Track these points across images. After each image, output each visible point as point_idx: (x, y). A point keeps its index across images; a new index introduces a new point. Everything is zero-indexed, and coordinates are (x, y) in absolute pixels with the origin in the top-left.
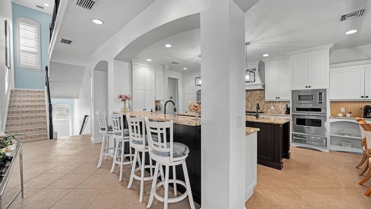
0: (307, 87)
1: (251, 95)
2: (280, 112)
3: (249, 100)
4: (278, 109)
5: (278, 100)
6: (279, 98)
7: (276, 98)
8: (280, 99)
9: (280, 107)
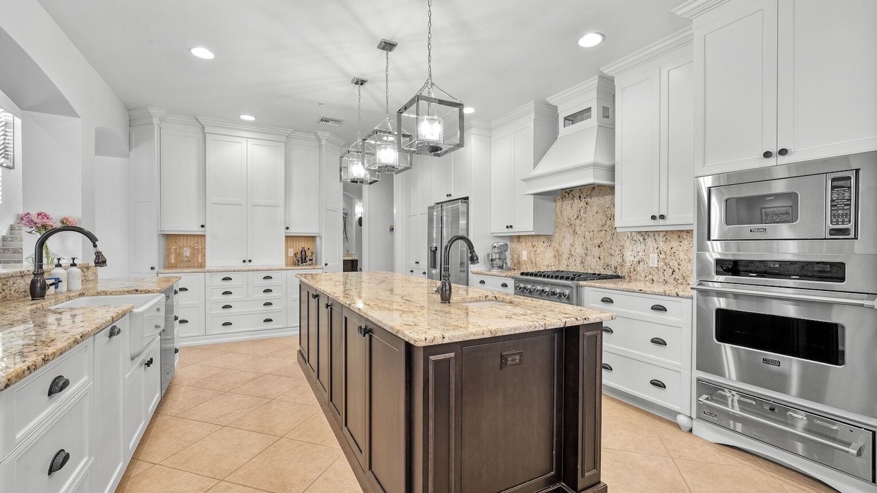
0: (767, 155)
1: (582, 211)
2: (680, 277)
3: (577, 229)
4: (674, 264)
5: (660, 225)
6: (662, 217)
7: (653, 217)
8: (668, 221)
9: (682, 256)
